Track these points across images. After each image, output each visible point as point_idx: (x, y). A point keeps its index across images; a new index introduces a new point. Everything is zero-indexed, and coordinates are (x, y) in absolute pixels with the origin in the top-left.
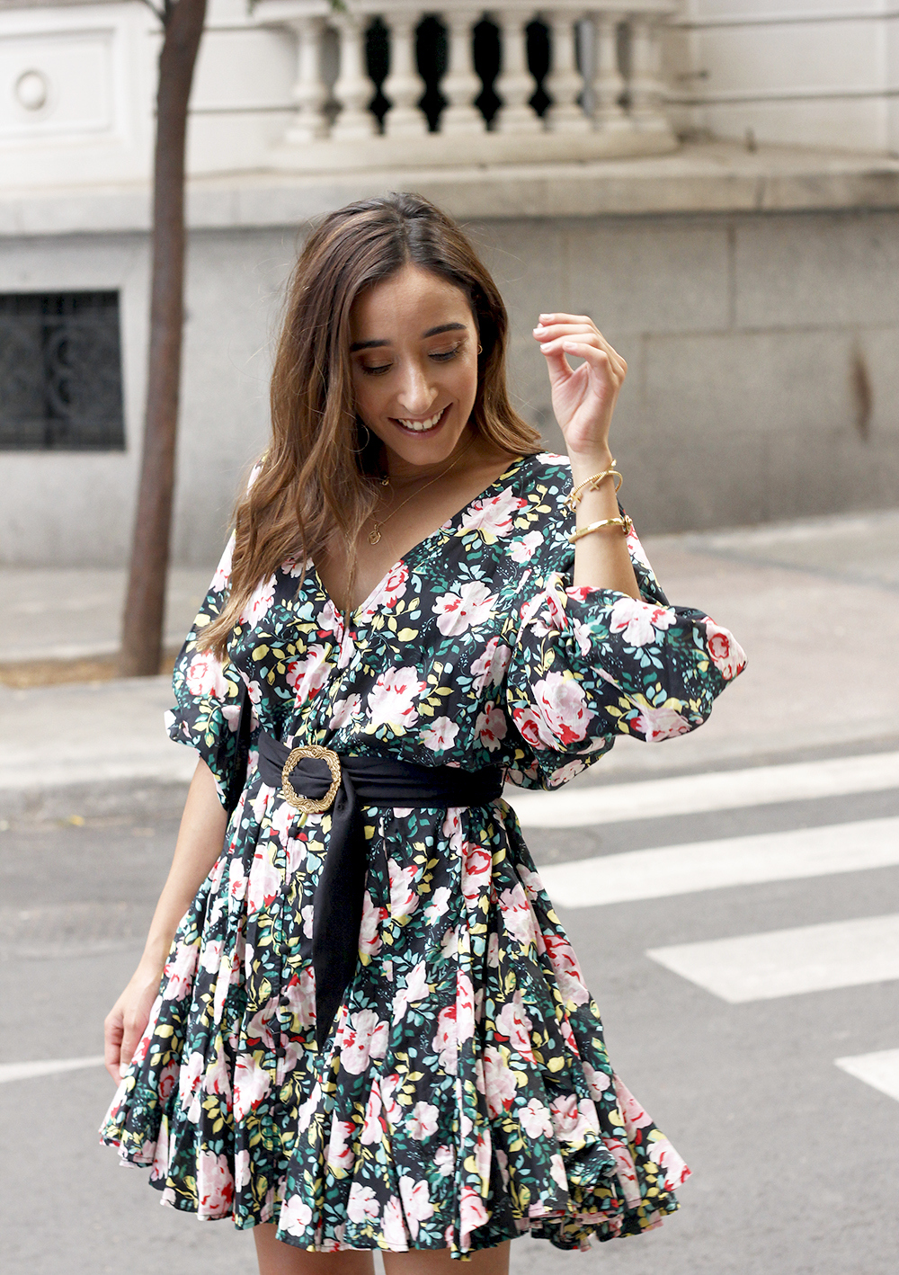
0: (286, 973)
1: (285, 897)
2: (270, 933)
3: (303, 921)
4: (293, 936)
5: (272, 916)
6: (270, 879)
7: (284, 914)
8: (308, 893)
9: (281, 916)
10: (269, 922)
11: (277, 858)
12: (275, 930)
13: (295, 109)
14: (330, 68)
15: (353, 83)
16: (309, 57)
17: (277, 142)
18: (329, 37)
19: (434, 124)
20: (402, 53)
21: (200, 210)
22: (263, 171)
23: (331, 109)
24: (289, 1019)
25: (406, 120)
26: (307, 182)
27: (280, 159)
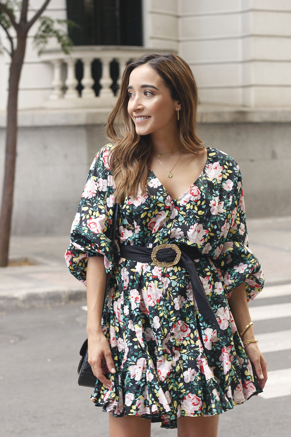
0: (171, 324)
1: (165, 298)
2: (162, 312)
3: (174, 304)
4: (171, 310)
5: (161, 306)
6: (157, 293)
7: (166, 304)
8: (175, 294)
9: (165, 305)
10: (160, 308)
11: (159, 285)
12: (163, 310)
13: (52, 89)
14: (64, 75)
15: (71, 80)
16: (57, 72)
17: (47, 99)
18: (64, 66)
19: (97, 94)
20: (87, 71)
21: (22, 120)
22: (42, 108)
23: (64, 89)
24: (174, 340)
25: (88, 93)
26: (56, 112)
27: (48, 104)
